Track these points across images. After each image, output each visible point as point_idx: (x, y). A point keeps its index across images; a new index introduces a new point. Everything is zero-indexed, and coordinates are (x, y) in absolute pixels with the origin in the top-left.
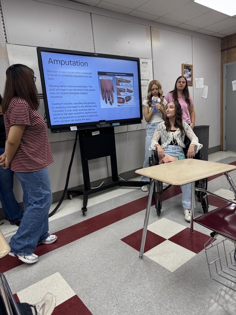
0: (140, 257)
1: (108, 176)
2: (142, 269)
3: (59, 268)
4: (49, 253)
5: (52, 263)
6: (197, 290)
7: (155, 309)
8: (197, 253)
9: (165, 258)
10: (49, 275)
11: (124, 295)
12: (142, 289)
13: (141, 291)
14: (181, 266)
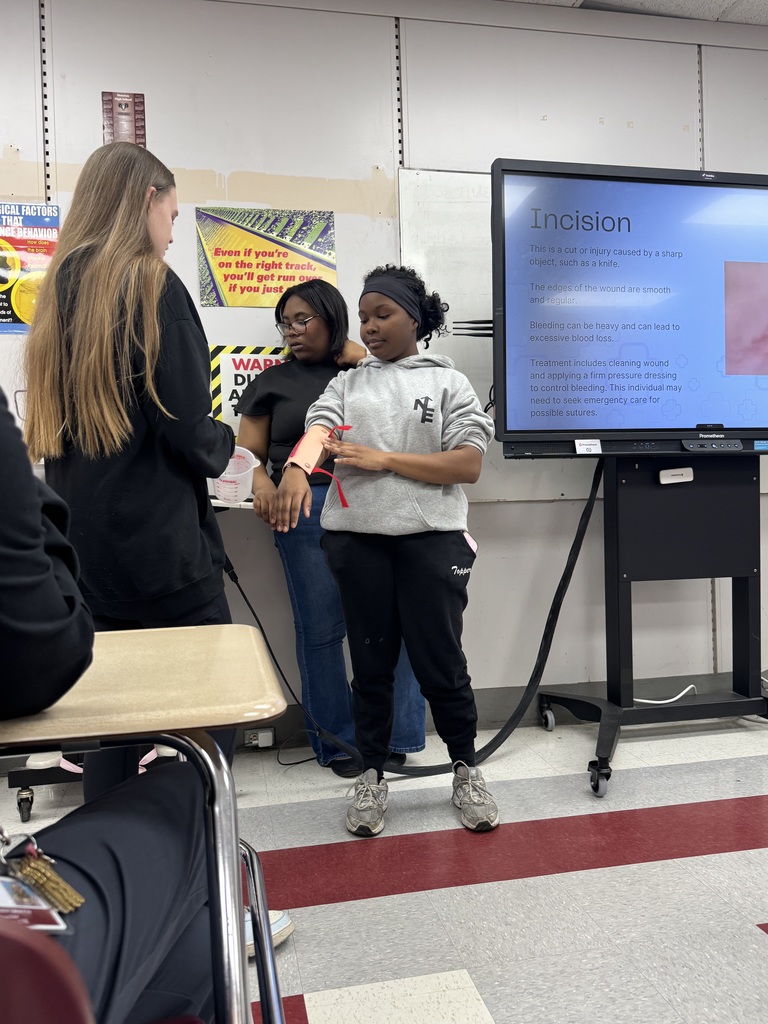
1: (715, 668)
5: (448, 929)
10: (430, 972)
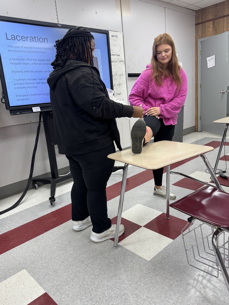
0: (114, 247)
2: (116, 260)
3: (26, 265)
4: (14, 249)
5: (17, 260)
6: (175, 277)
7: (131, 301)
8: (174, 240)
9: (141, 247)
10: (15, 274)
11: (98, 288)
12: (117, 281)
13: (117, 283)
14: (158, 254)
